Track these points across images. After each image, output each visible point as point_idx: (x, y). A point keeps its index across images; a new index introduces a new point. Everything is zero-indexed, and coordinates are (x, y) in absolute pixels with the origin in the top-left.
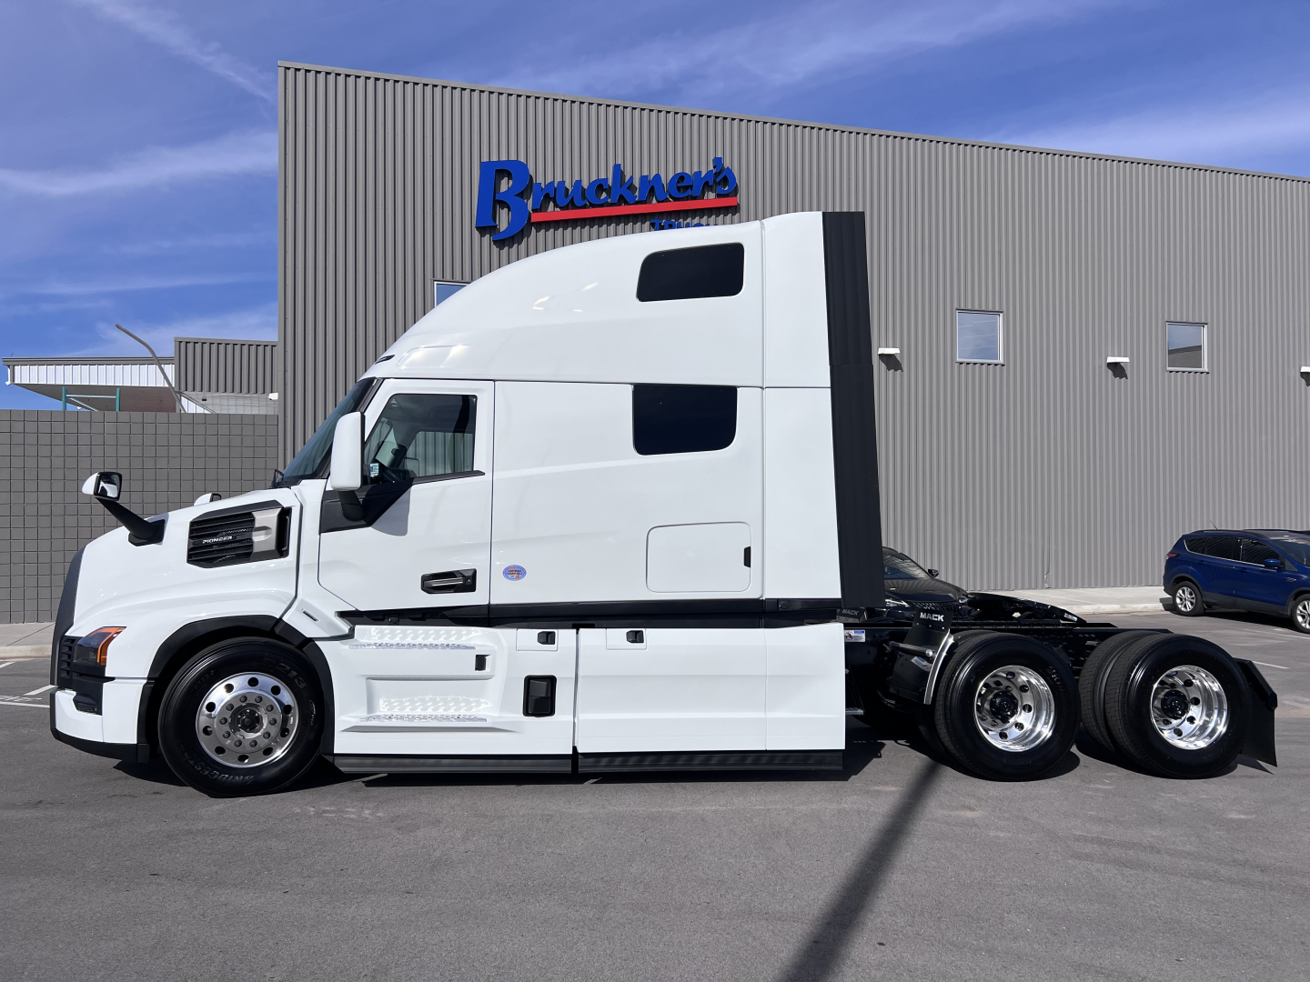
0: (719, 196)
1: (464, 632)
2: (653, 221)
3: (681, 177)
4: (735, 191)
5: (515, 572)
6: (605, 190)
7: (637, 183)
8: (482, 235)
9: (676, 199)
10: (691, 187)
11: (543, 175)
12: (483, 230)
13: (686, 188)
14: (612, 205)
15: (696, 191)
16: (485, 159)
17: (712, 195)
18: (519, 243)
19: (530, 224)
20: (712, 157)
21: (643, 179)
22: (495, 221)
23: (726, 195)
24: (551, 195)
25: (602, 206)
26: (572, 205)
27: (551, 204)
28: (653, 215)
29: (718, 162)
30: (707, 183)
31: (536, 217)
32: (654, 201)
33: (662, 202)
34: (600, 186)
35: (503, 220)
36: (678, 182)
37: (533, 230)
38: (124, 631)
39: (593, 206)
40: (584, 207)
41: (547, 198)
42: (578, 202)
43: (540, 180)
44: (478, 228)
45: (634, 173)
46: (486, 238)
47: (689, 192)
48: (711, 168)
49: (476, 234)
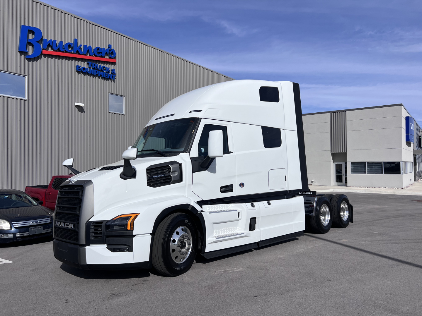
0: (110, 58)
1: (228, 206)
3: (98, 49)
4: (115, 57)
5: (242, 185)
6: (71, 47)
7: (82, 47)
8: (21, 55)
9: (96, 56)
10: (101, 53)
11: (47, 36)
12: (21, 53)
13: (99, 53)
14: (73, 53)
15: (103, 55)
16: (23, 24)
18: (37, 61)
19: (42, 54)
20: (107, 44)
21: (85, 46)
22: (27, 50)
23: (112, 58)
24: (51, 44)
25: (70, 53)
26: (59, 50)
27: (50, 48)
28: (88, 60)
29: (110, 46)
30: (106, 53)
31: (44, 52)
32: (88, 55)
33: (91, 56)
34: (69, 45)
35: (30, 50)
37: (43, 57)
38: (140, 214)
39: (66, 52)
40: (63, 52)
41: (49, 45)
42: (61, 49)
43: (45, 37)
44: (19, 52)
45: (82, 43)
46: (23, 56)
47: (100, 55)
48: (107, 48)
49: (18, 54)
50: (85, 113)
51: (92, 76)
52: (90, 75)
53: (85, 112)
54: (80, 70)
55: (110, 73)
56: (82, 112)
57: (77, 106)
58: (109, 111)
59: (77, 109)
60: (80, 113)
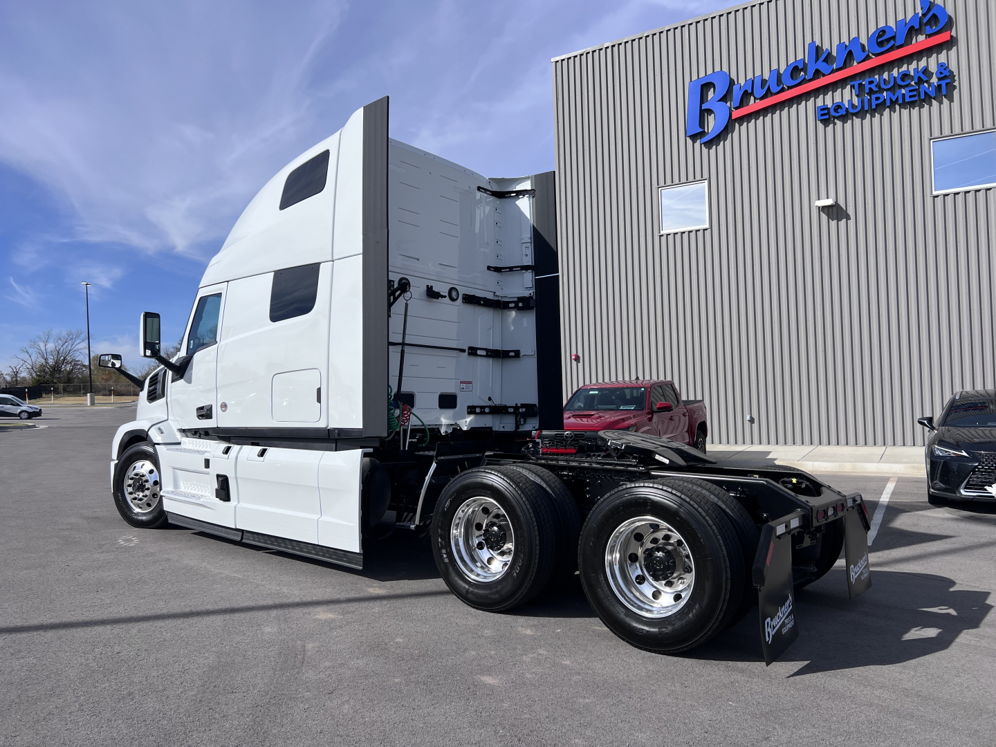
0: (929, 36)
2: (852, 83)
3: (882, 31)
4: (950, 23)
6: (802, 70)
7: (835, 52)
8: (695, 142)
9: (878, 54)
10: (893, 38)
13: (887, 41)
14: (809, 80)
15: (901, 39)
16: (695, 78)
17: (921, 38)
18: (725, 140)
19: (734, 121)
21: (841, 45)
22: (704, 127)
23: (939, 32)
24: (749, 91)
25: (800, 84)
26: (769, 93)
28: (853, 77)
30: (914, 27)
31: (739, 114)
32: (854, 63)
33: (864, 61)
34: (795, 70)
36: (878, 38)
37: (737, 125)
39: (790, 87)
40: (781, 91)
41: (746, 94)
42: (774, 89)
43: (741, 80)
45: (830, 44)
46: (698, 143)
47: (892, 43)
48: (919, 10)
49: (690, 142)
50: (848, 218)
51: (868, 116)
52: (861, 114)
53: (852, 216)
54: (826, 117)
55: (934, 80)
56: (839, 220)
57: (824, 209)
58: (935, 193)
59: (824, 217)
60: (833, 223)
